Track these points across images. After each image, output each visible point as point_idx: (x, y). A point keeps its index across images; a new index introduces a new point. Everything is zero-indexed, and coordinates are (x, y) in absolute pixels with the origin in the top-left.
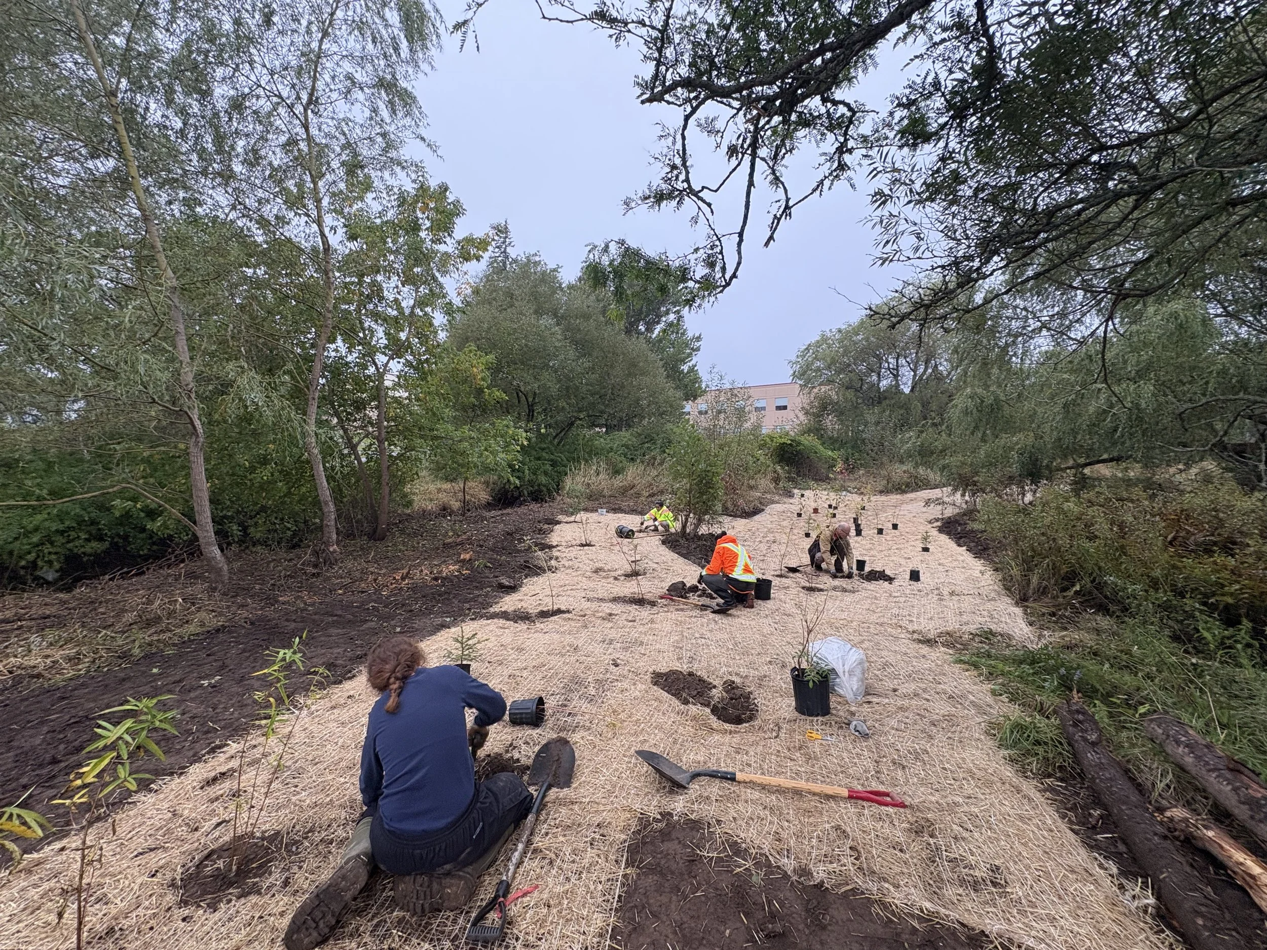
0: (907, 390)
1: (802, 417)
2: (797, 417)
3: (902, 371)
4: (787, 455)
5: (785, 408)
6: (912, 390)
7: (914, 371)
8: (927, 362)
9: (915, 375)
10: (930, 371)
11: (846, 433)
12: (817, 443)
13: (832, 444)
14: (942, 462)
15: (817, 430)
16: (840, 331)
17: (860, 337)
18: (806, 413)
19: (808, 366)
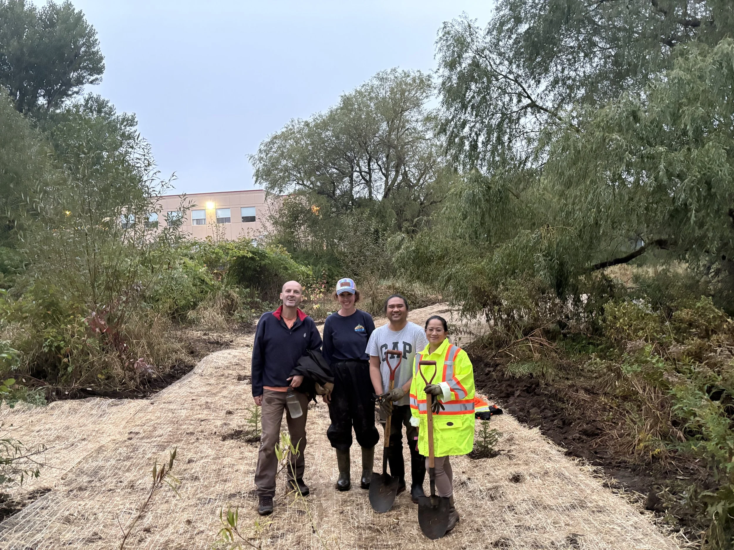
0: (380, 197)
1: (270, 227)
2: (264, 226)
3: (374, 176)
4: (249, 273)
5: (252, 219)
6: (385, 196)
7: (386, 176)
8: (397, 168)
9: (386, 182)
10: (400, 177)
11: (321, 246)
12: (287, 255)
13: (307, 258)
14: (444, 272)
15: (289, 242)
16: (307, 124)
17: (329, 133)
18: (275, 223)
19: (275, 163)
